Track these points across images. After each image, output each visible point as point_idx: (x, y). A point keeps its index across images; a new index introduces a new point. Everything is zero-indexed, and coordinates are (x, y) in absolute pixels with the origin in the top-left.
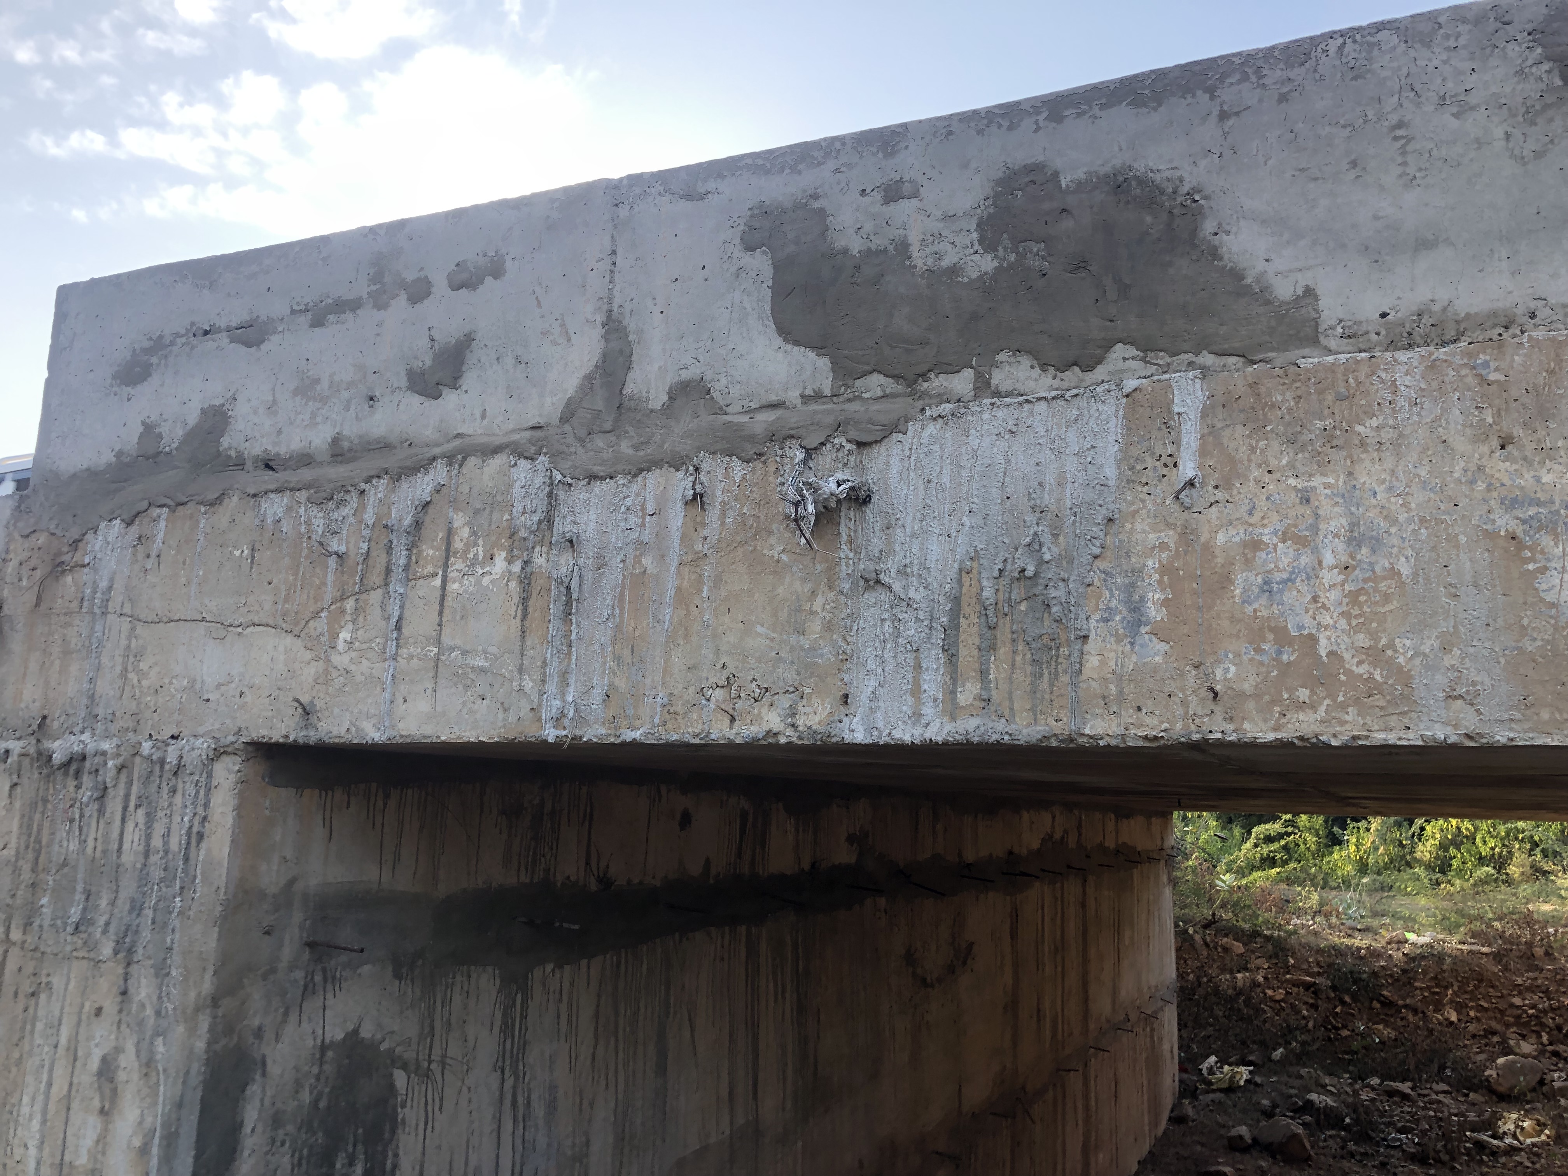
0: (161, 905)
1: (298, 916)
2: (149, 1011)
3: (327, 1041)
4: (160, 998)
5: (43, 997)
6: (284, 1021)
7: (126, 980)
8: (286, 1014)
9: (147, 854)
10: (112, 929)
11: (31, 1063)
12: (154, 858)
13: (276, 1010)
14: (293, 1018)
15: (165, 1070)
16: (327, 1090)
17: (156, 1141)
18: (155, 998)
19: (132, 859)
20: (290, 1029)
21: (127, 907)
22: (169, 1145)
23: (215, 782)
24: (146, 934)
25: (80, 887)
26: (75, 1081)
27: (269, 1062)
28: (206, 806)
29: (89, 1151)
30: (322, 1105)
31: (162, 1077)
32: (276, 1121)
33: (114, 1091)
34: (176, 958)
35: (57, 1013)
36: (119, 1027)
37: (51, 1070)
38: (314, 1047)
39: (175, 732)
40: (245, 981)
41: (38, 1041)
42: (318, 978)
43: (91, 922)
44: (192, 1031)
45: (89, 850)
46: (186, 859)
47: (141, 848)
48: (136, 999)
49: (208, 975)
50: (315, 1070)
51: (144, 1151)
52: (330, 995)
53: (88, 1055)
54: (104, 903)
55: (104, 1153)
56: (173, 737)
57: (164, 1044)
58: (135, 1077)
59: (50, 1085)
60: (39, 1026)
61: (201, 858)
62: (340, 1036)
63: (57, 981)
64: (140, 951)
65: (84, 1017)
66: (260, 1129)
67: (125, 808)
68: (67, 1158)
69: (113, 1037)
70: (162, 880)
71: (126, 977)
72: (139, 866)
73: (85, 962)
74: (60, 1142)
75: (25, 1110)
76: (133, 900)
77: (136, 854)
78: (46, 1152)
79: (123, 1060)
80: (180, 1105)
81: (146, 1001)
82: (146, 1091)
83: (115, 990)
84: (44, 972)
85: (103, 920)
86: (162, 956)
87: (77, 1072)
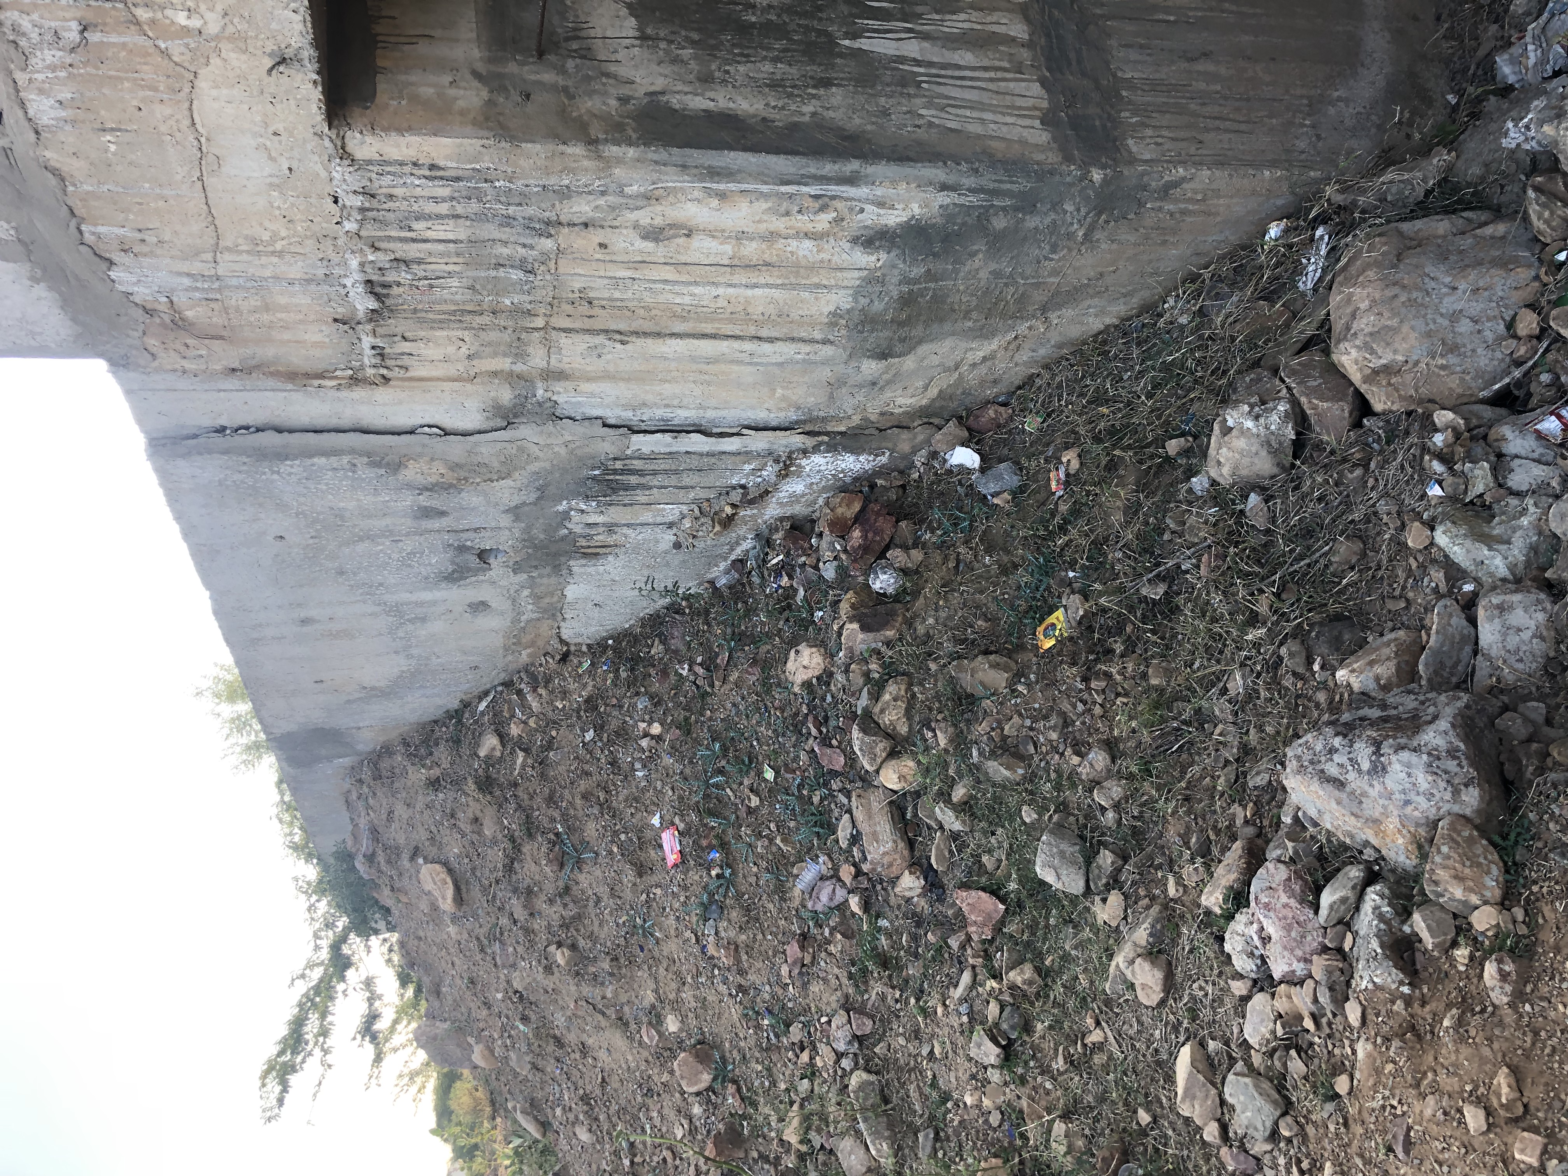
0: (503, 199)
1: (512, 68)
2: (601, 202)
3: (637, 34)
4: (590, 193)
5: (591, 295)
6: (615, 77)
7: (574, 225)
8: (608, 75)
9: (457, 217)
10: (528, 241)
11: (648, 299)
12: (460, 209)
13: (604, 84)
14: (613, 68)
15: (654, 184)
16: (683, 33)
17: (714, 186)
18: (591, 197)
19: (461, 229)
20: (622, 71)
21: (507, 229)
22: (718, 174)
23: (377, 157)
24: (530, 211)
25: (493, 273)
26: (663, 260)
27: (652, 89)
28: (402, 164)
29: (721, 243)
30: (695, 36)
31: (660, 185)
32: (706, 79)
33: (671, 226)
34: (552, 181)
35: (606, 281)
36: (616, 228)
37: (654, 281)
38: (641, 46)
39: (330, 200)
40: (574, 114)
41: (629, 294)
42: (575, 46)
43: (523, 260)
44: (620, 161)
45: (457, 268)
46: (458, 179)
47: (451, 222)
48: (591, 214)
49: (569, 150)
50: (663, 45)
51: (722, 196)
52: (592, 33)
53: (641, 252)
54: (505, 251)
55: (723, 231)
56: (336, 202)
57: (631, 185)
58: (659, 208)
59: (666, 281)
60: (617, 295)
61: (454, 165)
62: (632, 22)
63: (577, 285)
64: (547, 214)
65: (608, 258)
66: (711, 94)
67: (414, 240)
68: (726, 262)
69: (625, 232)
70: (480, 200)
71: (572, 225)
72: (468, 223)
73: (560, 262)
74: (713, 269)
75: (687, 300)
76: (501, 225)
77: (456, 226)
78: (722, 280)
79: (645, 221)
80: (684, 167)
81: (593, 205)
82: (671, 199)
83: (583, 234)
84: (570, 295)
85: (522, 251)
86: (551, 194)
87: (655, 260)
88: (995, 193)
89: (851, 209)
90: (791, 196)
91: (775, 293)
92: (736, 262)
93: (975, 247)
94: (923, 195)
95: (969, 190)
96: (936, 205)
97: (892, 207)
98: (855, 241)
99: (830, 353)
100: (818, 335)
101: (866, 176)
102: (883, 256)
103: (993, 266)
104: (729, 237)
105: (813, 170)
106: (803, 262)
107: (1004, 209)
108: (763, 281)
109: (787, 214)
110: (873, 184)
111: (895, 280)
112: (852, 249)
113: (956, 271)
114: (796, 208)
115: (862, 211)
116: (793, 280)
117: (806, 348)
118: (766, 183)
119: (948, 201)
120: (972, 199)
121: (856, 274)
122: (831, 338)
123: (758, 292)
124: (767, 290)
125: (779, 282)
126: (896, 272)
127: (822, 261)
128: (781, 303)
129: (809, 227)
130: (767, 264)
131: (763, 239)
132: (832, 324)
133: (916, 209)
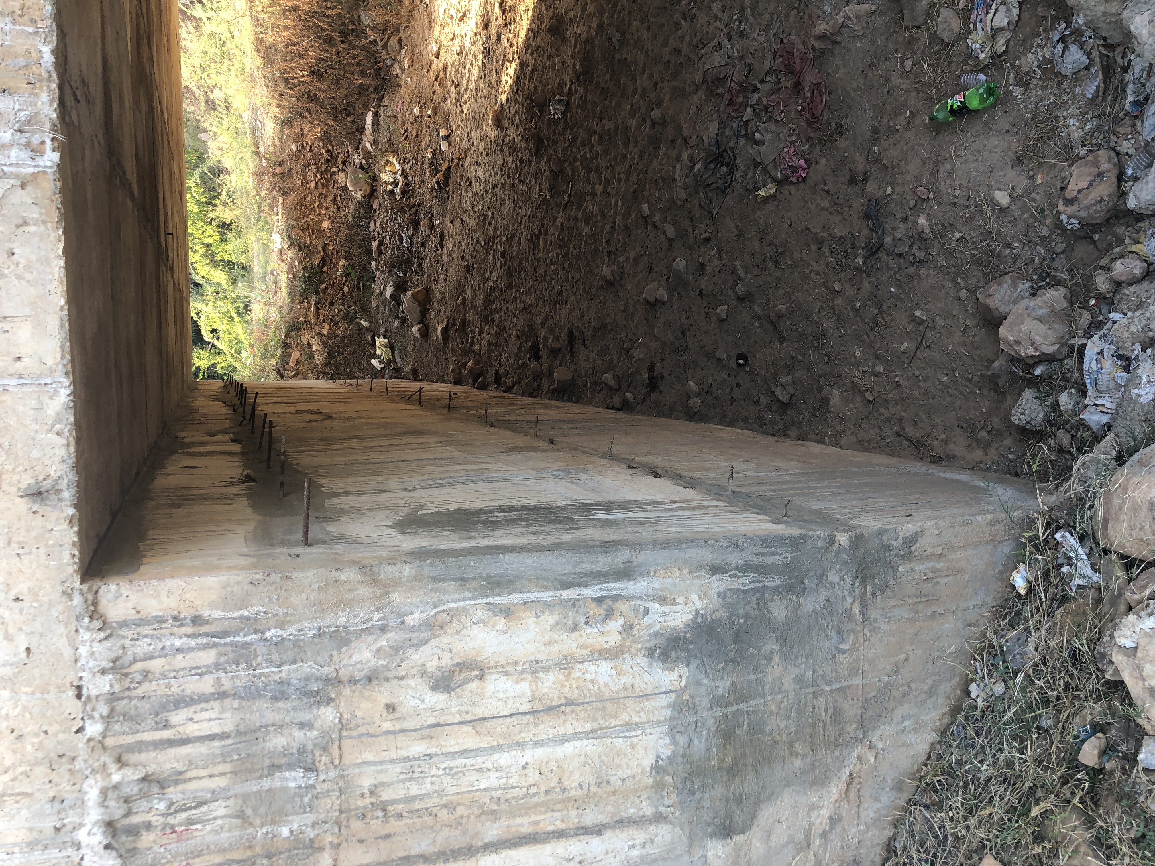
0: (276, 657)
1: (280, 550)
2: (383, 643)
3: (397, 533)
4: (369, 632)
5: (386, 795)
6: (382, 546)
7: (356, 682)
8: (376, 546)
9: (221, 696)
10: (306, 716)
12: (227, 685)
13: (374, 549)
14: (378, 544)
15: (435, 607)
16: (440, 528)
17: (497, 600)
18: (371, 638)
19: (228, 715)
20: (389, 544)
21: (281, 704)
22: (499, 584)
23: (132, 616)
24: (307, 668)
25: (266, 783)
26: (458, 719)
27: (419, 546)
28: (161, 620)
29: (517, 682)
30: (451, 528)
31: (442, 608)
32: (468, 538)
33: (461, 666)
34: (328, 621)
35: (398, 768)
36: (402, 678)
37: (453, 755)
38: (403, 536)
39: (72, 693)
40: (346, 559)
41: (427, 787)
42: (341, 541)
43: (302, 751)
44: (397, 583)
45: (224, 782)
46: (224, 634)
47: (216, 705)
48: (373, 662)
49: (342, 576)
50: (424, 533)
51: (507, 612)
52: (356, 536)
53: (433, 710)
54: (280, 741)
55: (516, 663)
56: (79, 696)
57: (412, 613)
58: (445, 639)
59: (465, 753)
60: (414, 790)
62: (393, 530)
63: (366, 782)
64: (325, 670)
65: (398, 727)
66: (475, 542)
67: (171, 743)
68: (526, 708)
69: (412, 682)
70: (249, 664)
71: (353, 681)
72: (236, 704)
73: (344, 744)
74: (514, 720)
75: (494, 779)
76: (275, 699)
77: (223, 710)
78: (526, 736)
79: (432, 665)
80: (463, 580)
81: (374, 647)
82: (456, 625)
83: (367, 693)
84: (360, 803)
85: (298, 734)
86: (326, 640)
87: (450, 719)
88: (761, 570)
89: (636, 610)
90: (574, 603)
91: (589, 747)
92: (538, 706)
93: (768, 647)
94: (696, 582)
95: (737, 568)
96: (713, 592)
97: (674, 603)
98: (650, 653)
99: (668, 837)
100: (648, 811)
101: (639, 566)
102: (684, 670)
103: (793, 671)
104: (523, 672)
105: (587, 566)
106: (607, 694)
107: (776, 590)
108: (570, 730)
109: (575, 628)
110: (648, 574)
111: (705, 702)
112: (650, 665)
113: (760, 682)
114: (583, 619)
115: (647, 611)
116: (602, 723)
117: (639, 836)
118: (546, 589)
119: (723, 587)
120: (744, 582)
121: (664, 700)
122: (662, 809)
123: (569, 748)
124: (578, 743)
125: (588, 727)
126: (702, 690)
127: (625, 689)
128: (596, 760)
129: (600, 642)
130: (570, 703)
131: (558, 666)
132: (659, 786)
133: (697, 603)
